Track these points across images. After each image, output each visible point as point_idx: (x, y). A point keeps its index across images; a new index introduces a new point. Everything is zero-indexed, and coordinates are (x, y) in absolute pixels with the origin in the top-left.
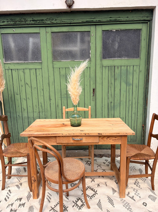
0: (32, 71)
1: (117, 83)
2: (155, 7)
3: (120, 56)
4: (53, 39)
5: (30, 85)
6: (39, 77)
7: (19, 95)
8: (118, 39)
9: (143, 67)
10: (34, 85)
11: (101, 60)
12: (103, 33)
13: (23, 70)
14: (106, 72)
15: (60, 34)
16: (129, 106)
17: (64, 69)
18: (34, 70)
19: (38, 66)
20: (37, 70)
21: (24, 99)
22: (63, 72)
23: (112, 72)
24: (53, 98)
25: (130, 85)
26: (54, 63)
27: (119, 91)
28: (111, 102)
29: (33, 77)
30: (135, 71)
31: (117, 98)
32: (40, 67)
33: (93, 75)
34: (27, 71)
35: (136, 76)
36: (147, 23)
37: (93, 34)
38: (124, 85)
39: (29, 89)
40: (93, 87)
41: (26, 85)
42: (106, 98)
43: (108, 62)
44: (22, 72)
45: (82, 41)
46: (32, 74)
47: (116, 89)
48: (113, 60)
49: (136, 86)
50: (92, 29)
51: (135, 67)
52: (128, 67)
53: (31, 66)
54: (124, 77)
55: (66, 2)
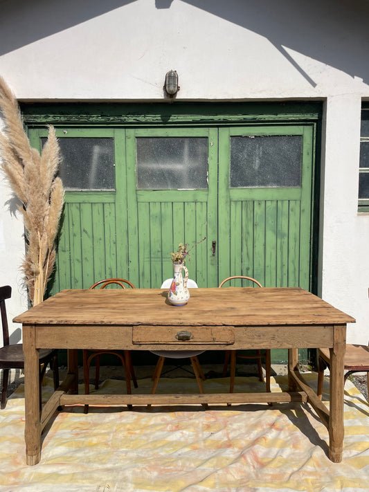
0: (96, 208)
1: (259, 232)
2: (326, 98)
3: (264, 183)
4: (139, 149)
5: (90, 234)
6: (110, 220)
7: (67, 253)
8: (259, 152)
9: (307, 204)
10: (98, 233)
11: (228, 189)
12: (232, 141)
13: (78, 205)
14: (236, 211)
15: (151, 140)
16: (282, 276)
17: (158, 205)
18: (101, 206)
19: (107, 199)
20: (106, 206)
21: (78, 260)
22: (155, 210)
23: (249, 212)
24: (134, 259)
25: (283, 236)
26: (139, 192)
27: (262, 248)
28: (248, 269)
29: (98, 218)
30: (292, 210)
31: (259, 260)
32: (111, 199)
33: (212, 216)
34: (86, 208)
35: (294, 219)
36: (313, 125)
37: (212, 141)
38: (271, 237)
39: (87, 242)
40: (212, 238)
41: (84, 234)
42: (238, 260)
43: (240, 193)
44: (77, 208)
45: (193, 154)
46: (95, 213)
47: (257, 244)
48: (251, 189)
49: (295, 239)
50: (212, 133)
51: (292, 203)
52: (279, 203)
53: (94, 199)
54: (270, 221)
55: (165, 87)
